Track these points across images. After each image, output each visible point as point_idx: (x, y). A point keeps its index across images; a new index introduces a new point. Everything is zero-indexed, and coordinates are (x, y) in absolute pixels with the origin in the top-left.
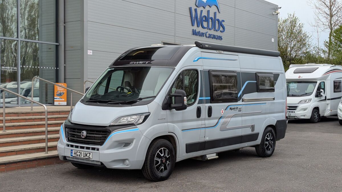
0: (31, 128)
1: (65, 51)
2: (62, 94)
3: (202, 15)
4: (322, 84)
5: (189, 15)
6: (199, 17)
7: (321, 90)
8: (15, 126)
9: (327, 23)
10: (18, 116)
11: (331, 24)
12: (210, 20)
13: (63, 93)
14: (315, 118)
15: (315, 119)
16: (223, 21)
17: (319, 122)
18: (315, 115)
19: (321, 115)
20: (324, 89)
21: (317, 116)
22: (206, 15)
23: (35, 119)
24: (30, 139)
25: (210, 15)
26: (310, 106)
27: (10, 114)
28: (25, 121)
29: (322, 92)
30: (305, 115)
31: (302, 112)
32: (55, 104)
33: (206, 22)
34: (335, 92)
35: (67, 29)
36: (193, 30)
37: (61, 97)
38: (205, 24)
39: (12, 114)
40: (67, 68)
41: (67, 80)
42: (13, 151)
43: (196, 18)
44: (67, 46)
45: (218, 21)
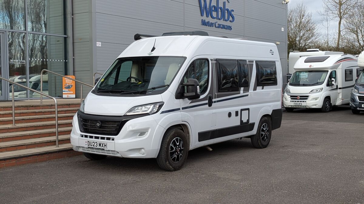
0: (41, 121)
1: (73, 43)
2: (70, 87)
3: (211, 5)
4: (333, 73)
5: (198, 5)
6: (208, 7)
7: (333, 79)
8: (25, 119)
9: (336, 12)
10: (28, 110)
11: (340, 13)
12: (220, 10)
13: (72, 86)
14: (326, 107)
15: (327, 109)
16: (233, 11)
17: (330, 111)
18: (327, 105)
19: (333, 105)
20: (335, 78)
21: (329, 105)
22: (216, 5)
23: (45, 112)
24: (40, 133)
25: (219, 5)
26: (322, 95)
27: (20, 108)
28: (35, 114)
29: (333, 81)
30: (316, 105)
31: (314, 102)
32: (63, 97)
33: (215, 12)
34: (346, 81)
35: (75, 21)
36: (202, 20)
37: (69, 89)
38: (214, 14)
39: (21, 108)
40: (76, 61)
41: (76, 72)
42: (23, 144)
43: (205, 8)
44: (75, 38)
45: (227, 10)
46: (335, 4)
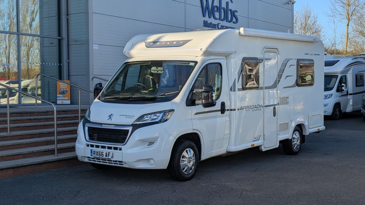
0: (37, 129)
2: (65, 92)
3: (214, 5)
4: (343, 77)
5: (200, 5)
6: (210, 7)
7: (343, 84)
8: (20, 127)
11: (348, 14)
12: (222, 10)
14: (336, 114)
17: (340, 118)
20: (346, 83)
21: (339, 112)
23: (40, 119)
24: (37, 141)
26: (331, 101)
27: (14, 114)
28: (30, 121)
32: (58, 103)
33: (218, 12)
34: (357, 86)
35: (70, 22)
36: (204, 21)
37: (64, 95)
38: (217, 15)
40: (70, 64)
41: (71, 77)
43: (208, 8)
44: (70, 40)
45: (230, 11)
46: (343, 4)
